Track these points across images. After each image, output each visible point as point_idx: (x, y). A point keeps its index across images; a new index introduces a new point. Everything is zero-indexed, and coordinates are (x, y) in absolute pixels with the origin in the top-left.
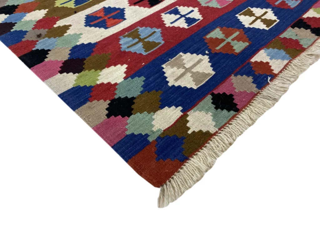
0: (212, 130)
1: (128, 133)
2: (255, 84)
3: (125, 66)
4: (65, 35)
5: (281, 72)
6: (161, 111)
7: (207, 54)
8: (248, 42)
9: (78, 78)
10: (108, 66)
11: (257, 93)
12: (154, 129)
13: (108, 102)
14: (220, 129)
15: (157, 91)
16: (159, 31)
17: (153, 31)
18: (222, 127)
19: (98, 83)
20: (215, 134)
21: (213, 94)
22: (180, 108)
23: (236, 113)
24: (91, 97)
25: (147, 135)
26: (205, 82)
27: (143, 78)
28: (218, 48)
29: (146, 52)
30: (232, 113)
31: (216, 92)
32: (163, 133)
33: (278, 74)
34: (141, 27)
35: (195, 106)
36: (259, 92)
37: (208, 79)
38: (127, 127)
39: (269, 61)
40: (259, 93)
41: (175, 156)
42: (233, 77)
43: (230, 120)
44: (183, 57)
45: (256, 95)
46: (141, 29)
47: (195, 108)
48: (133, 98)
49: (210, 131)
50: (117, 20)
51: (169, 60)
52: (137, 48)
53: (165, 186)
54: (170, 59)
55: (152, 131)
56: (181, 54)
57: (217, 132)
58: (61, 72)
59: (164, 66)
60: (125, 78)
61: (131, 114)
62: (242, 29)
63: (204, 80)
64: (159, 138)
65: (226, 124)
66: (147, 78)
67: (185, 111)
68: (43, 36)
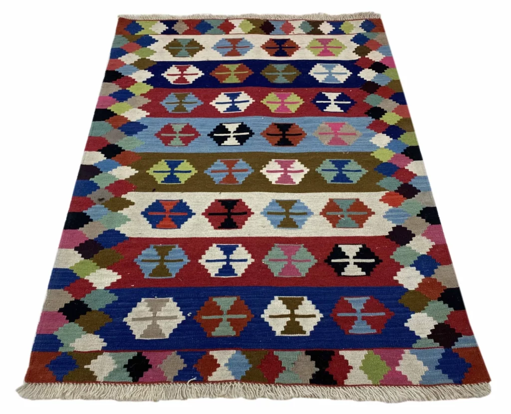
0: (100, 378)
1: (55, 333)
2: (178, 374)
3: (120, 277)
4: (119, 212)
5: (213, 382)
6: (93, 335)
7: (187, 317)
8: (237, 333)
9: (81, 263)
10: (109, 268)
11: (167, 382)
12: (71, 345)
13: (73, 299)
14: (104, 382)
15: (110, 317)
16: (185, 262)
17: (182, 258)
18: (108, 383)
19: (86, 278)
20: (97, 382)
21: (139, 354)
22: (105, 344)
23: (132, 382)
24: (68, 286)
25: (62, 345)
26: (150, 339)
27: (116, 298)
28: (204, 317)
29: (149, 276)
30: (130, 379)
31: (144, 354)
32: (70, 353)
33: (208, 382)
34: (179, 246)
35: (115, 352)
36: (171, 382)
37: (156, 338)
38: (60, 328)
39: (222, 364)
40: (169, 382)
41: (58, 374)
42: (174, 353)
43: (119, 383)
44: (168, 304)
45: (165, 382)
46: (177, 248)
47: (113, 354)
48: (90, 310)
49: (97, 378)
50: (173, 223)
51: (154, 297)
52: (149, 266)
53: (30, 384)
54: (156, 297)
55: (68, 345)
56: (171, 299)
57: (99, 382)
58: (76, 249)
59: (143, 300)
60: (106, 288)
61: (73, 321)
62: (254, 316)
63: (153, 336)
64: (66, 353)
65: (112, 383)
66: (119, 300)
67: (104, 349)
68: (104, 201)
